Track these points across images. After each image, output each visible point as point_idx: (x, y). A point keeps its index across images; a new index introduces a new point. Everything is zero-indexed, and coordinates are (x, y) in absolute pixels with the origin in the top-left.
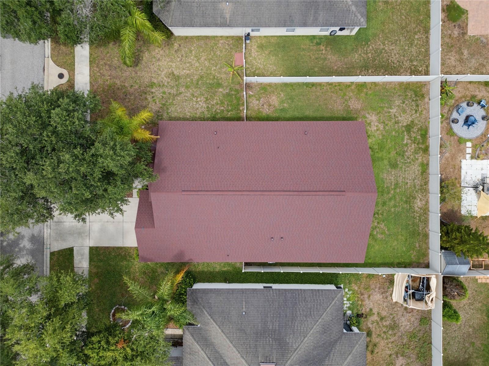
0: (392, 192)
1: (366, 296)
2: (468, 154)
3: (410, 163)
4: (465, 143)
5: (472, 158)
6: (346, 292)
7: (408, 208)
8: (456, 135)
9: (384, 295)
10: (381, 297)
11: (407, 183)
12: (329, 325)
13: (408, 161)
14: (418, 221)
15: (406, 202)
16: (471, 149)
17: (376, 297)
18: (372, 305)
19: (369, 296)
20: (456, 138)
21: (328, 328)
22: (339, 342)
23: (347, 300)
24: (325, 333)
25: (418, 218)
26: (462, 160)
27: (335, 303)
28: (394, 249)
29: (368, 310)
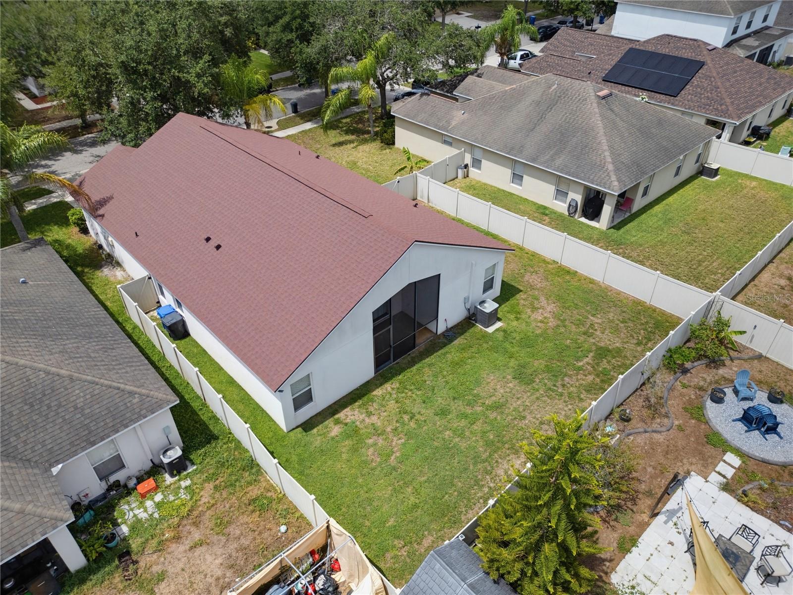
0: (479, 409)
1: (197, 535)
2: (720, 474)
3: (561, 395)
4: (724, 452)
5: (726, 488)
6: (179, 488)
7: (484, 456)
8: (707, 423)
9: (229, 574)
10: (219, 573)
11: (524, 418)
12: (60, 406)
13: (560, 390)
14: (479, 495)
15: (489, 444)
16: (734, 471)
17: (209, 558)
18: (179, 569)
19: (201, 544)
20: (703, 426)
21: (49, 407)
22: (14, 465)
23: (158, 506)
24: (32, 406)
25: (486, 490)
26: (692, 473)
27: (132, 393)
28: (370, 500)
29: (156, 569)
